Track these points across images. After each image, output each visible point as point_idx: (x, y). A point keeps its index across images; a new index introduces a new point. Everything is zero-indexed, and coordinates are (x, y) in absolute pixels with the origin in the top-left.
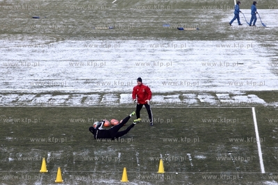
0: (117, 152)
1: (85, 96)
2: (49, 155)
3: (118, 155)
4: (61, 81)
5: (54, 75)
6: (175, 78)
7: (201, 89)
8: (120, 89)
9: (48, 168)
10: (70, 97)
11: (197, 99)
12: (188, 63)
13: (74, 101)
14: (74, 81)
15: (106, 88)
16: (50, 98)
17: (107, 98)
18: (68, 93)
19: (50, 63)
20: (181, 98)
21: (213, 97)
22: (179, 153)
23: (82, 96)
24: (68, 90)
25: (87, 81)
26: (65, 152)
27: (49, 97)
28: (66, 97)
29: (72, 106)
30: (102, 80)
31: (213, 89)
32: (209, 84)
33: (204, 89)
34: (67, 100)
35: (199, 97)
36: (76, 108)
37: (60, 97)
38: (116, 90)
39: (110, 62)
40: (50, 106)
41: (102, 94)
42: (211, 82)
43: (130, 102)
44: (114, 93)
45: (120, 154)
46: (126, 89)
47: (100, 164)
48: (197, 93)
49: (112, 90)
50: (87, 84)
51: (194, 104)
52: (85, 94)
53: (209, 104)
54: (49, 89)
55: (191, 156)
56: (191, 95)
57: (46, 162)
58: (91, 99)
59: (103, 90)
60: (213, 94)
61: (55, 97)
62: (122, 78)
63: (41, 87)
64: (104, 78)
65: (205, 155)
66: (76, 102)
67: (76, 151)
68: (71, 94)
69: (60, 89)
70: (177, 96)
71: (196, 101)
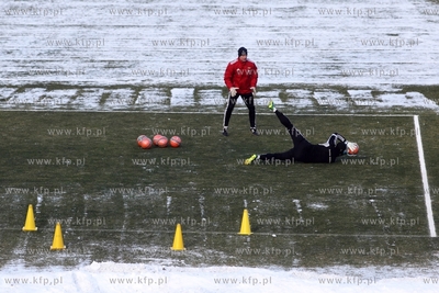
0: (165, 195)
1: (107, 91)
2: (39, 199)
3: (166, 200)
4: (62, 64)
5: (49, 53)
6: (272, 60)
7: (319, 82)
8: (171, 80)
9: (37, 223)
10: (80, 94)
11: (313, 99)
12: (296, 32)
13: (85, 100)
14: (86, 64)
15: (145, 78)
16: (41, 94)
17: (147, 96)
18: (76, 87)
19: (42, 30)
20: (283, 97)
21: (342, 96)
22: (279, 198)
23: (102, 91)
24: (75, 80)
25: (110, 65)
26: (70, 193)
27: (40, 92)
28: (72, 92)
29: (82, 109)
30: (138, 62)
31: (342, 82)
32: (336, 72)
33: (326, 81)
34: (73, 98)
35: (317, 95)
36: (90, 114)
37: (61, 93)
38: (163, 80)
39: (152, 30)
40: (42, 109)
41: (137, 89)
42: (338, 68)
43: (189, 104)
44: (160, 86)
45: (169, 199)
46: (182, 80)
47: (133, 217)
48: (312, 89)
49: (155, 81)
50: (111, 71)
51: (307, 108)
52: (106, 87)
53: (334, 108)
54: (41, 79)
55: (301, 203)
56: (301, 93)
57: (34, 212)
58: (118, 96)
59: (138, 81)
60: (343, 90)
61: (51, 93)
62: (176, 59)
63: (27, 74)
64: (141, 58)
65: (326, 203)
66: (90, 103)
67: (89, 193)
68: (81, 89)
69: (61, 79)
70: (276, 93)
71: (310, 103)
